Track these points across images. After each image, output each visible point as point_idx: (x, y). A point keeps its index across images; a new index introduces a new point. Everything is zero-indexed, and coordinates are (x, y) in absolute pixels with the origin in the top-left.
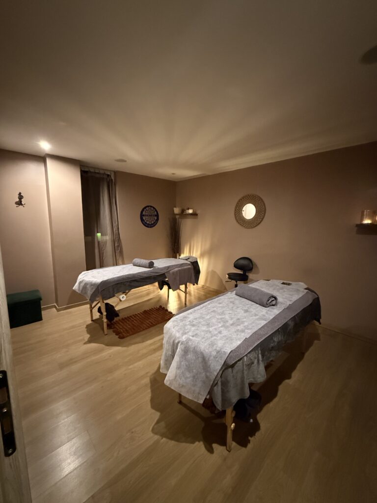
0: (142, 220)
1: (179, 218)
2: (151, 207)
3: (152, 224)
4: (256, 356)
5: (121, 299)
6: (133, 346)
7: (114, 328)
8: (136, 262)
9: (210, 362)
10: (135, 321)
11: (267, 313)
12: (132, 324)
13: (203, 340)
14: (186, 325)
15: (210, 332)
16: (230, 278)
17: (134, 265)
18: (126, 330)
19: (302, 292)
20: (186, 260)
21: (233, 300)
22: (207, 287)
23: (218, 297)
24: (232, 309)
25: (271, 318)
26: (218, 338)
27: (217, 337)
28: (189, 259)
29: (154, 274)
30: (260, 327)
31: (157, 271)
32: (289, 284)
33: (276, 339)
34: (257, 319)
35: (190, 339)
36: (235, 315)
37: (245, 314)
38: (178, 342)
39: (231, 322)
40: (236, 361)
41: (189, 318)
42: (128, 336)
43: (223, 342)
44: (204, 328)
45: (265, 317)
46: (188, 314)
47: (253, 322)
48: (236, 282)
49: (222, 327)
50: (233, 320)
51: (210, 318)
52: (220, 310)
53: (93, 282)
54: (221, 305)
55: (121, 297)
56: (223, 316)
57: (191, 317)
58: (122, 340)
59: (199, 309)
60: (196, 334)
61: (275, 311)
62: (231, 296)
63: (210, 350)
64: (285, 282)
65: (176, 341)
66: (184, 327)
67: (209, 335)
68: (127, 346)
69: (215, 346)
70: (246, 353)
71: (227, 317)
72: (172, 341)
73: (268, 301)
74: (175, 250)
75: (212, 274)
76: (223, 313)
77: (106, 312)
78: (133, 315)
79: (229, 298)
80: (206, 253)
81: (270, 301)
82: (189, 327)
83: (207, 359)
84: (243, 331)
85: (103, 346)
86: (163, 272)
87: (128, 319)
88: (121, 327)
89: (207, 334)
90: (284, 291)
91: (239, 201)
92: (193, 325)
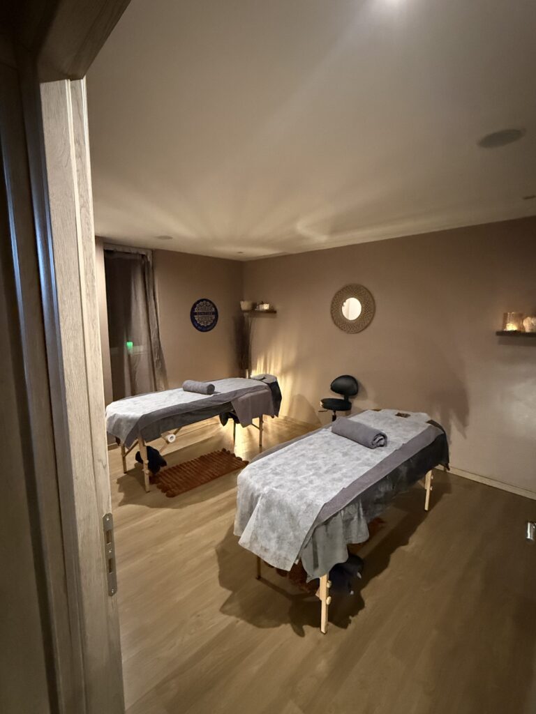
0: (193, 320)
1: (248, 317)
2: (207, 300)
3: (208, 326)
4: (357, 510)
5: (170, 441)
6: (189, 507)
7: (159, 482)
8: (189, 386)
9: (299, 518)
10: (188, 472)
11: (372, 456)
12: (185, 476)
13: (289, 492)
14: (267, 474)
15: (299, 482)
16: (324, 406)
17: (185, 390)
18: (177, 486)
19: (424, 426)
20: (261, 380)
21: (328, 439)
22: (293, 419)
23: (309, 436)
24: (326, 452)
25: (378, 462)
26: (309, 489)
27: (307, 487)
28: (264, 378)
29: (215, 403)
30: (362, 474)
31: (219, 399)
32: (406, 416)
33: (382, 489)
34: (359, 465)
35: (273, 490)
36: (330, 459)
37: (344, 459)
38: (258, 496)
39: (325, 469)
40: (330, 516)
41: (269, 464)
42: (179, 494)
43: (315, 493)
44: (291, 477)
45: (369, 462)
46: (269, 459)
47: (354, 469)
48: (335, 412)
49: (313, 475)
50: (327, 467)
51: (298, 464)
52: (310, 454)
53: (130, 417)
54: (312, 447)
55: (168, 437)
56: (316, 462)
57: (273, 464)
58: (172, 499)
59: (282, 453)
60: (281, 486)
61: (382, 454)
62: (326, 433)
63: (299, 503)
64: (401, 412)
65: (256, 495)
66: (265, 477)
67: (297, 486)
68: (181, 507)
69: (305, 499)
70: (344, 506)
71: (320, 462)
72: (250, 494)
73: (375, 440)
74: (242, 365)
75: (298, 400)
76: (314, 458)
77: (148, 459)
78: (185, 463)
79: (323, 438)
80: (290, 369)
81: (378, 439)
82: (271, 476)
83: (295, 515)
84: (340, 480)
85: (145, 508)
86: (227, 400)
87: (177, 469)
88: (169, 481)
89: (294, 484)
90: (399, 426)
91: (337, 294)
92: (277, 474)
